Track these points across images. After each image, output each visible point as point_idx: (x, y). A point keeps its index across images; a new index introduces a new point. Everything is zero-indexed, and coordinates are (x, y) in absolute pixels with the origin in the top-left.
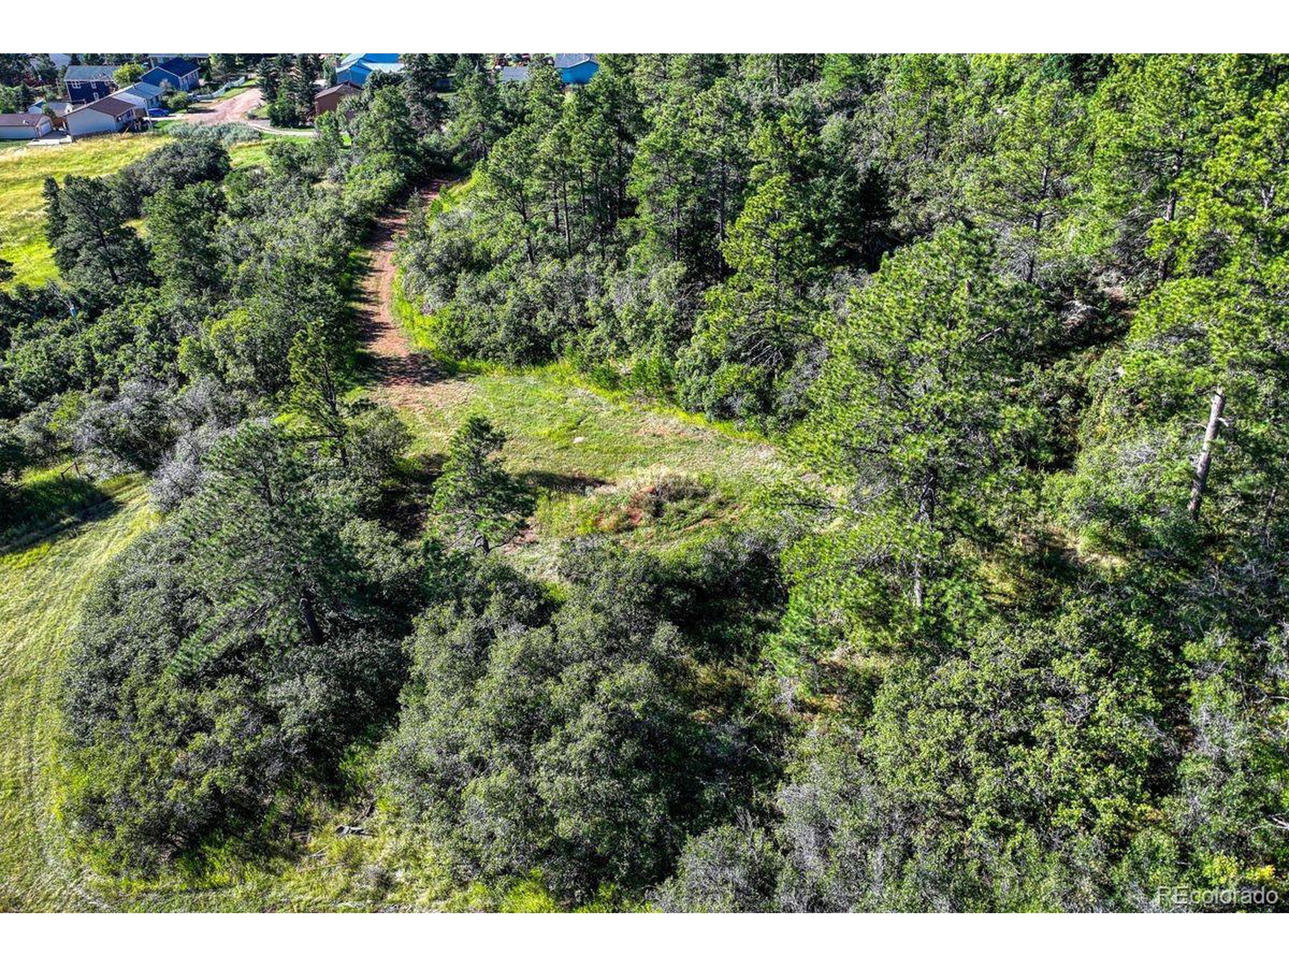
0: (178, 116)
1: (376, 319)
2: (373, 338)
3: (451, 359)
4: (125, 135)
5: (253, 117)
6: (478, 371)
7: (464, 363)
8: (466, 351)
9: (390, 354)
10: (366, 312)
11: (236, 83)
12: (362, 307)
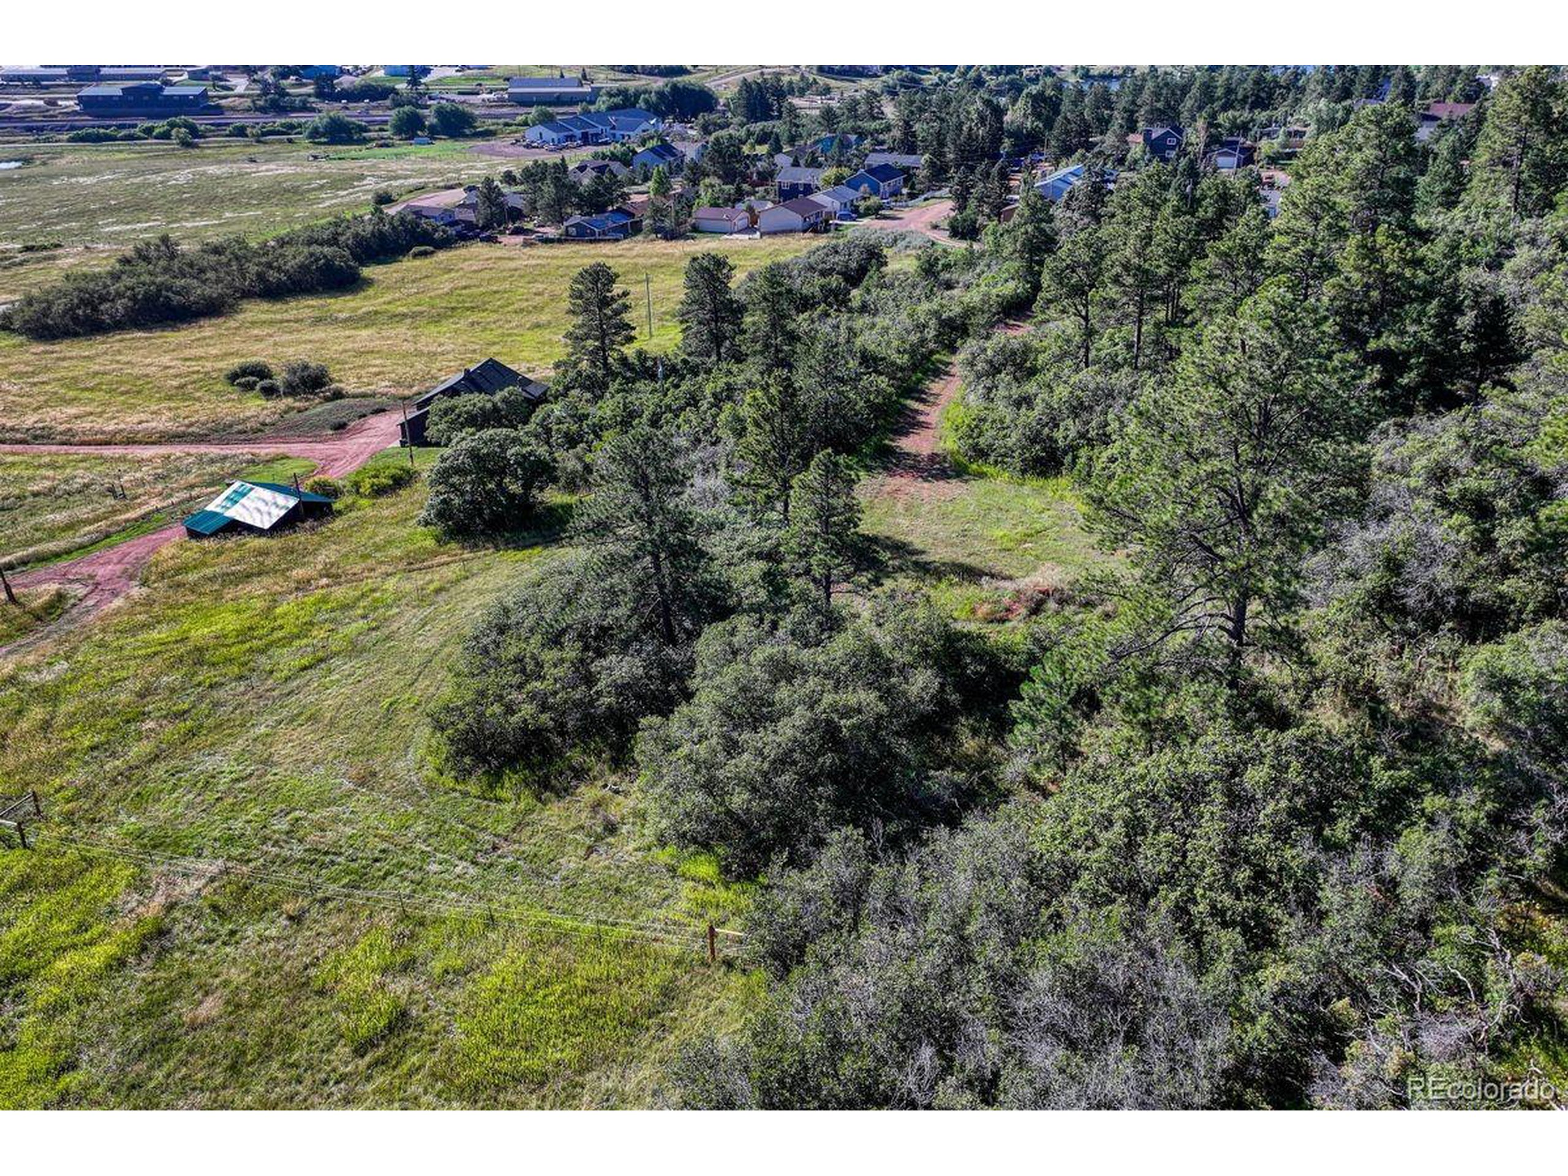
0: (866, 221)
1: (922, 418)
2: (907, 434)
3: (965, 460)
4: (807, 235)
5: (935, 227)
6: (982, 475)
7: (974, 466)
8: (981, 453)
9: (913, 451)
10: (917, 411)
11: (937, 194)
12: (916, 405)
